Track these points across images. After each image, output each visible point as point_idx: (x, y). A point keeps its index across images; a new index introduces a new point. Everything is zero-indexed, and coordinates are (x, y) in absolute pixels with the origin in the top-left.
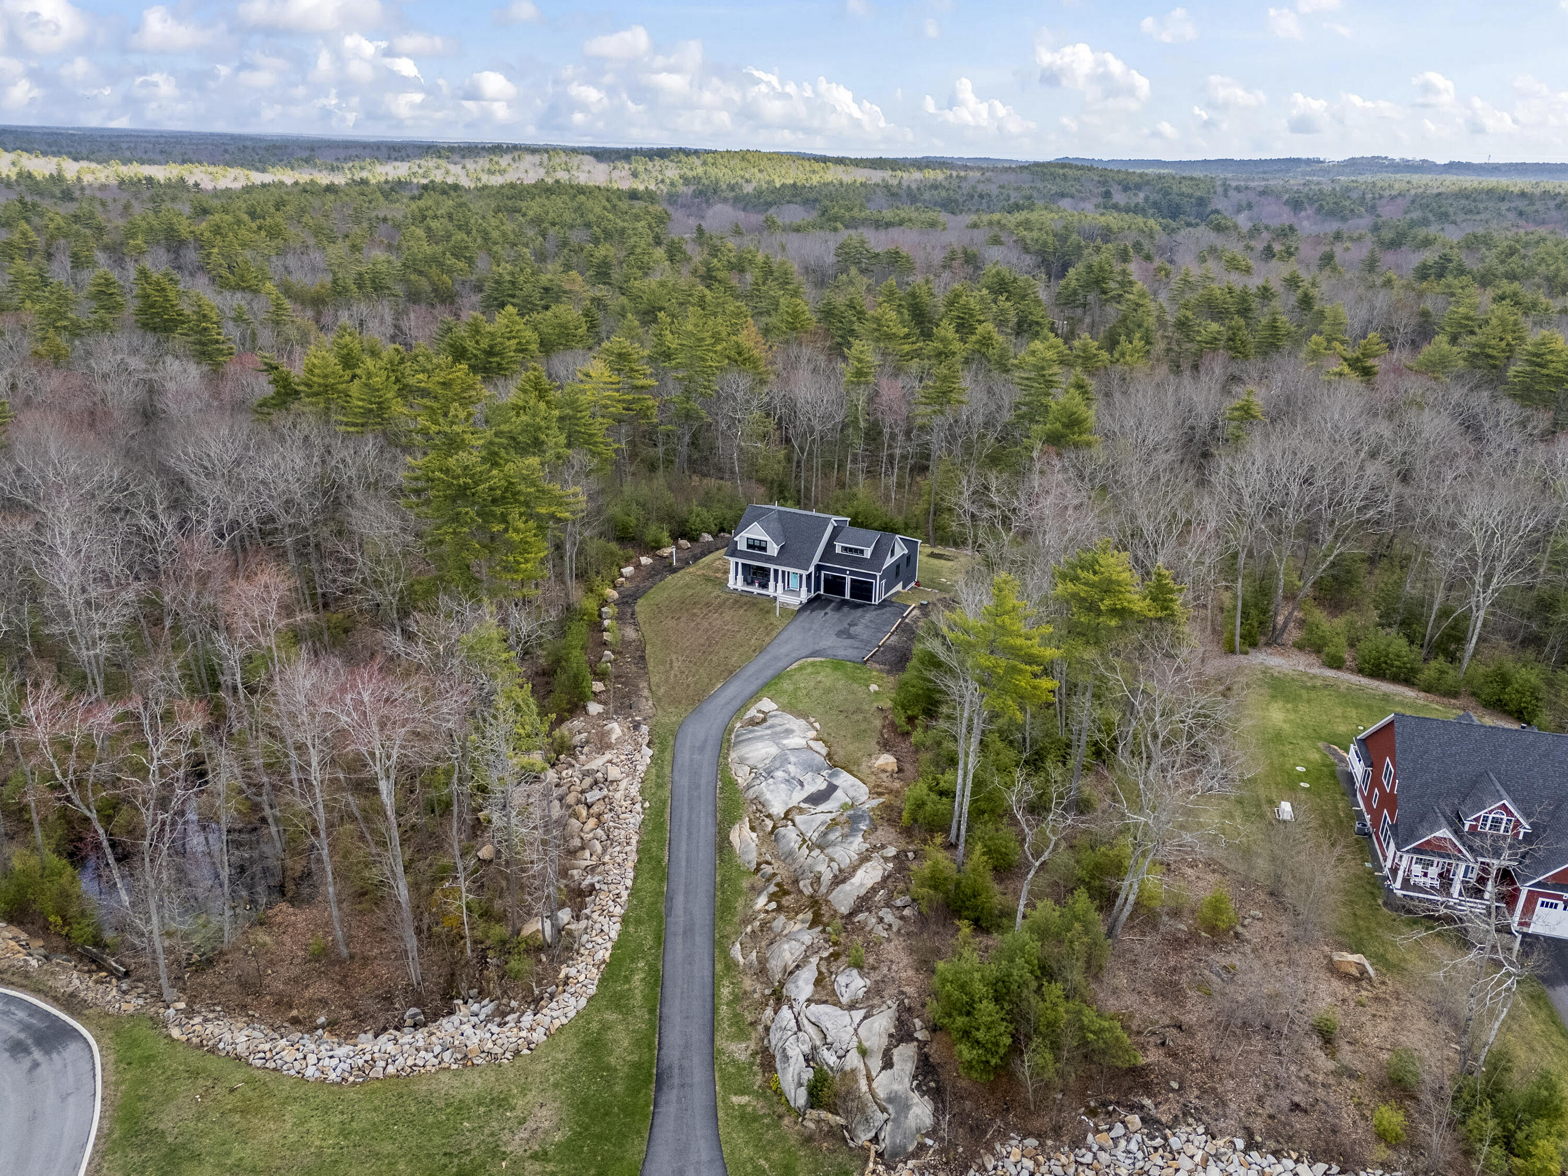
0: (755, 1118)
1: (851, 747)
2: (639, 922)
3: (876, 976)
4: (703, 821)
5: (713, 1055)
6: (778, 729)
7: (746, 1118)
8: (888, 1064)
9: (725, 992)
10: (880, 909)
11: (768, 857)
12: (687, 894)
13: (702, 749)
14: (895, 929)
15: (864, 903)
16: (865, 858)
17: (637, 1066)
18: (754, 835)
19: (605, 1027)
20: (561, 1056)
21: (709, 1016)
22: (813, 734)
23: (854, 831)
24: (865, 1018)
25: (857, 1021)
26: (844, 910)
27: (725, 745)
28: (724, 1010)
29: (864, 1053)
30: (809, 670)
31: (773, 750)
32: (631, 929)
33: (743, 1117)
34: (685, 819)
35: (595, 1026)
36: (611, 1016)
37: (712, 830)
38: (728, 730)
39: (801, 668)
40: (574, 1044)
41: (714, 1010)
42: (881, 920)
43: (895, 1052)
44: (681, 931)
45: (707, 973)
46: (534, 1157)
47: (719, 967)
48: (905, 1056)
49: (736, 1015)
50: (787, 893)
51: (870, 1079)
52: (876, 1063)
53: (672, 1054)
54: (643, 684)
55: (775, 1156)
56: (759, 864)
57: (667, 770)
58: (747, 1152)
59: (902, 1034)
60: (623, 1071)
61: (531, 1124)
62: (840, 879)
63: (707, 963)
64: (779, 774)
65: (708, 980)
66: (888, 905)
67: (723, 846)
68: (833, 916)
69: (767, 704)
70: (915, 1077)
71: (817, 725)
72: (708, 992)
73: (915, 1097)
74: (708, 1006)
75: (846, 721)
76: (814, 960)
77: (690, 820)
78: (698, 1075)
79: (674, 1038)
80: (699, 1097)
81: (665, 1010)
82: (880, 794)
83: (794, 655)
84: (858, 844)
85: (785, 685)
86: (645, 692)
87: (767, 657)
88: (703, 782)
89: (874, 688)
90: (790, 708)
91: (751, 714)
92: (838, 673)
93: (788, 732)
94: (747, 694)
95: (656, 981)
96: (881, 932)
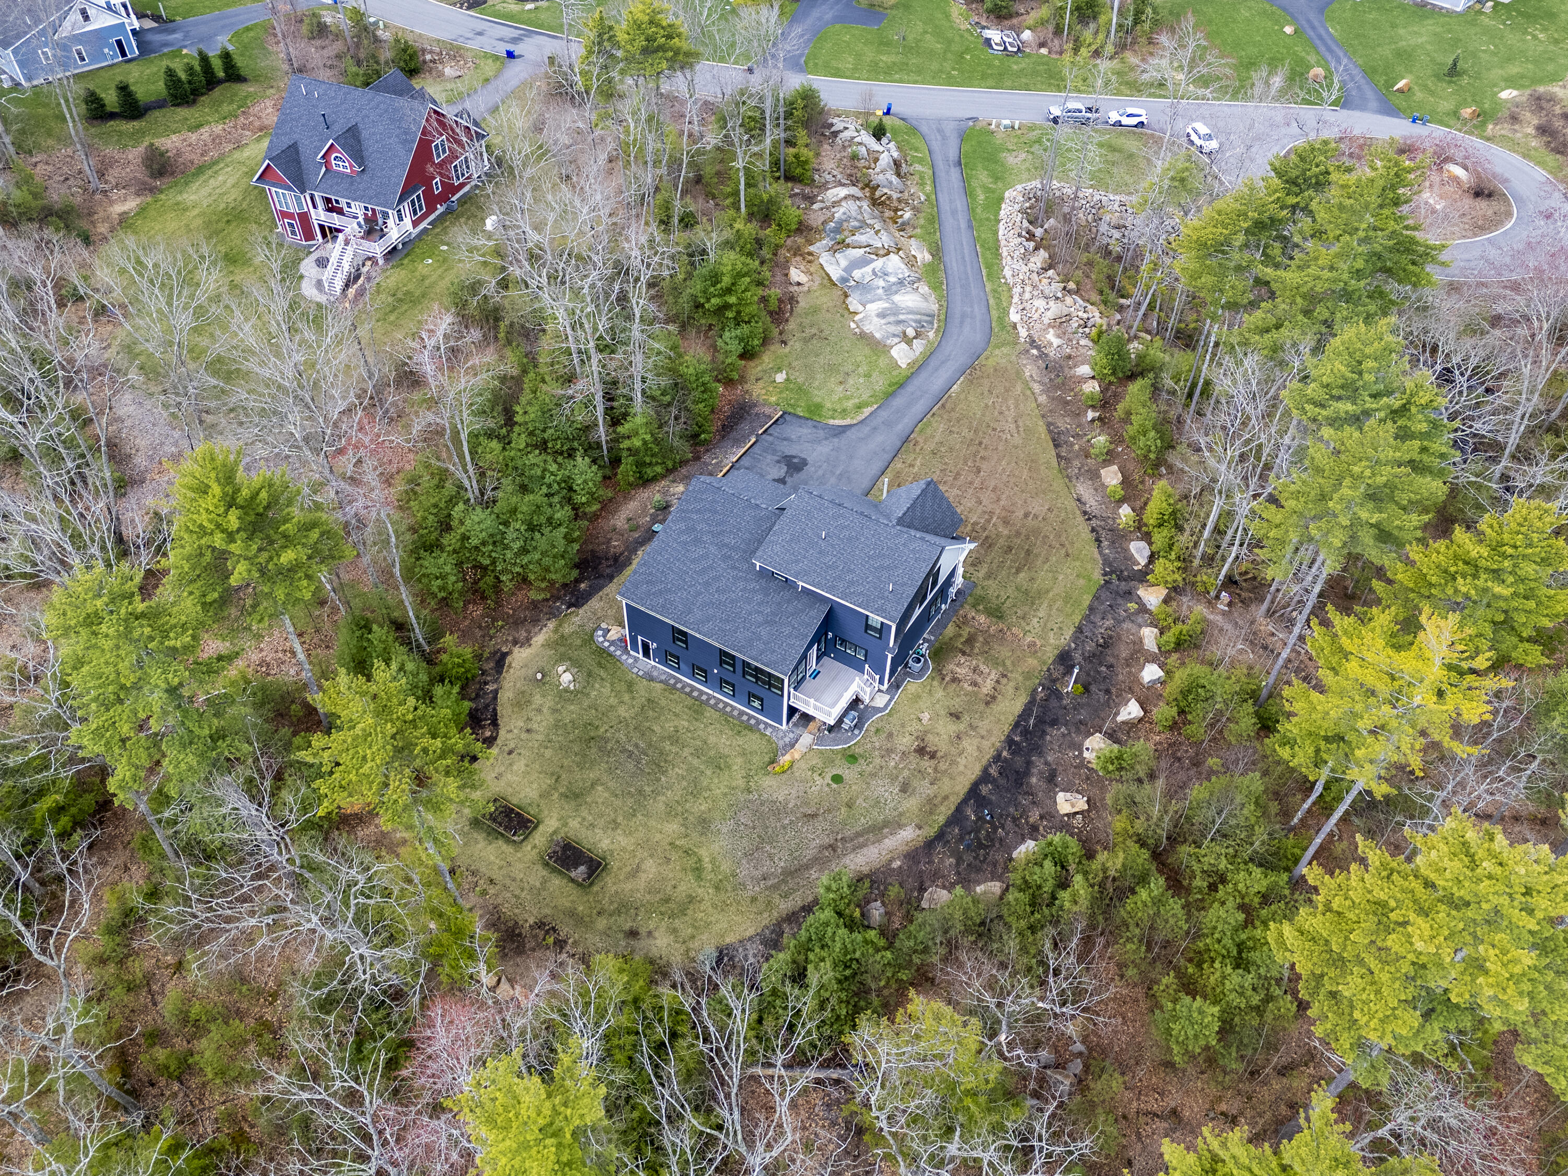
1: (824, 299)
2: (989, 219)
4: (954, 267)
6: (892, 319)
9: (928, 188)
10: (834, 181)
11: (902, 238)
12: (959, 229)
13: (963, 316)
15: (844, 185)
16: (836, 204)
17: (973, 169)
18: (913, 252)
20: (1015, 178)
22: (857, 318)
23: (840, 223)
26: (854, 187)
27: (943, 317)
29: (858, 133)
30: (850, 404)
31: (897, 298)
32: (992, 217)
34: (969, 266)
35: (1000, 184)
36: (992, 186)
38: (942, 329)
39: (859, 407)
40: (1009, 179)
42: (834, 176)
44: (960, 213)
45: (940, 195)
48: (836, 129)
49: (922, 179)
50: (890, 218)
51: (855, 129)
52: (851, 130)
54: (1043, 399)
56: (910, 238)
57: (992, 301)
60: (979, 169)
61: (1020, 159)
62: (855, 198)
63: (941, 199)
64: (893, 281)
65: (939, 192)
66: (827, 181)
67: (937, 253)
68: (863, 187)
69: (902, 355)
70: (833, 125)
71: (853, 325)
75: (824, 326)
76: (877, 170)
77: (965, 266)
79: (955, 175)
82: (810, 254)
83: (866, 429)
84: (839, 213)
85: (880, 383)
86: (1037, 388)
87: (902, 427)
88: (958, 290)
89: (780, 377)
90: (878, 347)
91: (918, 345)
92: (817, 400)
93: (882, 315)
94: (924, 375)
95: (969, 194)
96: (835, 172)
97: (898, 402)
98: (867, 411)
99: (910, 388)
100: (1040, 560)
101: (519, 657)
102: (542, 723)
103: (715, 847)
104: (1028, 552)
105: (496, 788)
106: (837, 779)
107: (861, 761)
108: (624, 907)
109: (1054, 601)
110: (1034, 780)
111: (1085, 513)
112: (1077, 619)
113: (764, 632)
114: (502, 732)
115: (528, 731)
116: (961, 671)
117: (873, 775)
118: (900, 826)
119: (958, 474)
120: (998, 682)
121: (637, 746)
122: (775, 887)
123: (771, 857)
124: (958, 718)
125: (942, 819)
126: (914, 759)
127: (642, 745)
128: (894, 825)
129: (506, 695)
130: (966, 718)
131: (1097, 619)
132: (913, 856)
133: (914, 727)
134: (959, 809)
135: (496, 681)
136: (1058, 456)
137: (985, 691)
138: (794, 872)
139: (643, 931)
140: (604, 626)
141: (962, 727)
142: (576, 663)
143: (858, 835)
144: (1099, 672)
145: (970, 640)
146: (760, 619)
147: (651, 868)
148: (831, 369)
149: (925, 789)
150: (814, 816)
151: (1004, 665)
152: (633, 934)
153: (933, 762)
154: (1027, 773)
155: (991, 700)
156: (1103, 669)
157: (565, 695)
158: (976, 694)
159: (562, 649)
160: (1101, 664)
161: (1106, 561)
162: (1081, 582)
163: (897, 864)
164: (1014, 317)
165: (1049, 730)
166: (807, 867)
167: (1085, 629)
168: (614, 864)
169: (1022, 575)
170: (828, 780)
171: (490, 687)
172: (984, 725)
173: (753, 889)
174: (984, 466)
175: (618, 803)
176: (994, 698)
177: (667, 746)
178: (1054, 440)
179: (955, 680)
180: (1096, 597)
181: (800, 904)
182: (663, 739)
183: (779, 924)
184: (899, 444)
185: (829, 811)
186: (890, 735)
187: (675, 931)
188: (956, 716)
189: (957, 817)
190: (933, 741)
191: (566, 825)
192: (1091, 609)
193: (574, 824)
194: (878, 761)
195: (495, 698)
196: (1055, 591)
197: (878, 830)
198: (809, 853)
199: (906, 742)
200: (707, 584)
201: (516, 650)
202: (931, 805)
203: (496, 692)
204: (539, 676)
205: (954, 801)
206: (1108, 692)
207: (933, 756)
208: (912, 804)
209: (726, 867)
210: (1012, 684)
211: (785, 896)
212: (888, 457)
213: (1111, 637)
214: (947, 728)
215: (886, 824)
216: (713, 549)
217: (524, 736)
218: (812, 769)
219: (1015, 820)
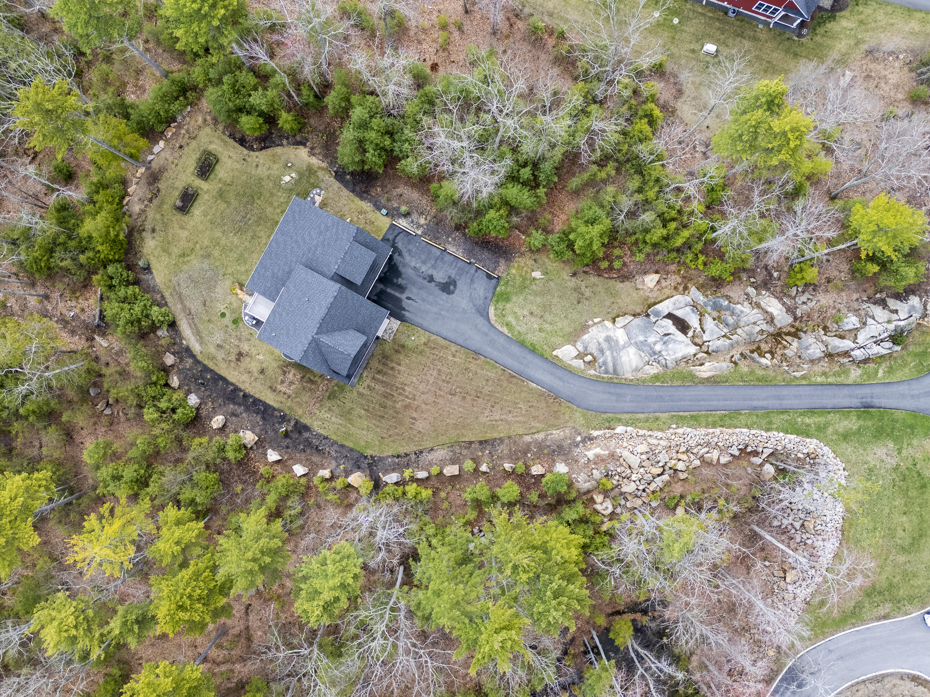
0: (891, 367)
1: (627, 300)
2: (770, 423)
3: (844, 311)
4: (693, 393)
5: (856, 385)
6: (605, 346)
7: (890, 371)
8: (896, 312)
9: (819, 380)
10: (796, 303)
11: (729, 356)
12: (751, 400)
13: (620, 395)
14: (811, 297)
15: (791, 310)
16: (757, 306)
17: (859, 417)
18: (707, 364)
19: (836, 432)
20: (849, 450)
21: (834, 387)
22: (607, 323)
23: (729, 309)
24: (874, 319)
25: (874, 322)
26: (790, 320)
27: (617, 381)
28: (831, 380)
29: (889, 322)
30: (510, 319)
31: (633, 350)
32: (775, 426)
33: (889, 372)
34: (691, 403)
35: (835, 437)
36: (830, 430)
37: (701, 387)
38: (596, 380)
39: (508, 325)
40: (844, 445)
41: (830, 385)
42: (804, 303)
43: (892, 307)
44: (778, 402)
45: (808, 388)
46: (899, 453)
47: (804, 382)
48: (892, 303)
49: (834, 375)
50: (759, 348)
51: (900, 320)
52: (895, 316)
53: (855, 402)
54: (528, 439)
55: (909, 360)
56: (732, 362)
57: (643, 416)
58: (906, 370)
59: (883, 303)
60: (861, 422)
61: (884, 457)
62: (771, 320)
63: (800, 388)
64: (658, 348)
65: (811, 388)
66: (794, 298)
67: (713, 381)
68: (793, 326)
69: (565, 352)
70: (901, 301)
71: (597, 320)
72: (819, 387)
73: (910, 302)
74: (828, 387)
75: (594, 300)
76: (824, 338)
77: (691, 400)
78: (867, 391)
79: (846, 402)
80: (878, 390)
81: (829, 406)
82: (685, 288)
83: (486, 329)
84: (741, 308)
85: (534, 338)
86: (540, 436)
87: (488, 350)
88: (655, 394)
89: (537, 274)
90: (572, 337)
91: (578, 364)
92: (514, 299)
93: (610, 340)
94: (545, 365)
95: (812, 411)
96: (811, 304)
97: (515, 349)
98: (505, 330)
99: (530, 357)
100: (378, 423)
101: (303, 152)
102: (262, 172)
103: (195, 262)
104: (383, 417)
105: (224, 159)
106: (223, 315)
107: (234, 326)
108: (166, 226)
109: (345, 427)
110: (232, 406)
111: (421, 452)
112: (334, 437)
113: (269, 273)
114: (257, 153)
115: (257, 166)
116: (290, 376)
117: (226, 332)
118: (201, 344)
119: (448, 383)
120: (285, 393)
121: (249, 219)
122: (175, 290)
123: (188, 287)
124: (261, 373)
125: (206, 362)
126: (235, 351)
127: (250, 222)
128: (201, 340)
129: (278, 150)
130: (262, 376)
131: (335, 447)
132: (188, 350)
133: (254, 351)
134: (212, 371)
135: (289, 144)
136: (471, 443)
137: (279, 387)
138: (180, 297)
139: (155, 235)
140: (323, 192)
141: (256, 374)
142: (298, 182)
143: (195, 325)
144: (299, 444)
145: (311, 381)
146: (276, 271)
147: (184, 234)
148: (546, 307)
149: (220, 355)
150: (205, 305)
151: (296, 397)
152: (153, 231)
153: (234, 360)
154: (235, 403)
155: (273, 389)
156: (302, 447)
157: (277, 181)
158: (277, 382)
159: (307, 173)
160: (304, 446)
161: (381, 459)
162: (363, 443)
163: (184, 342)
164: (620, 429)
165: (260, 416)
166: (182, 303)
167: (327, 441)
168: (186, 218)
169: (363, 412)
170: (223, 311)
171: (285, 142)
172: (258, 385)
173: (174, 280)
174: (456, 399)
175: (218, 214)
176: (275, 391)
177: (250, 234)
178: (486, 441)
179: (284, 373)
180: (352, 450)
181: (168, 301)
182: (254, 232)
183: (161, 292)
184: (473, 349)
185: (207, 311)
186: (249, 340)
187: (156, 248)
188: (262, 372)
189: (206, 369)
190: (246, 361)
191: (205, 193)
192: (342, 446)
193: (206, 197)
194: (234, 334)
195: (278, 145)
196: (353, 429)
197: (198, 333)
198: (188, 304)
199: (245, 347)
200: (297, 241)
201: (307, 150)
202: (213, 358)
203: (282, 145)
204: (289, 165)
205: (216, 369)
206: (288, 447)
207: (238, 360)
208: (212, 349)
209: (185, 267)
210: (284, 400)
211: (171, 295)
212: (460, 341)
213: (324, 453)
214: (255, 367)
215: (201, 337)
216: (315, 242)
217: (254, 164)
218: (231, 304)
219: (210, 396)
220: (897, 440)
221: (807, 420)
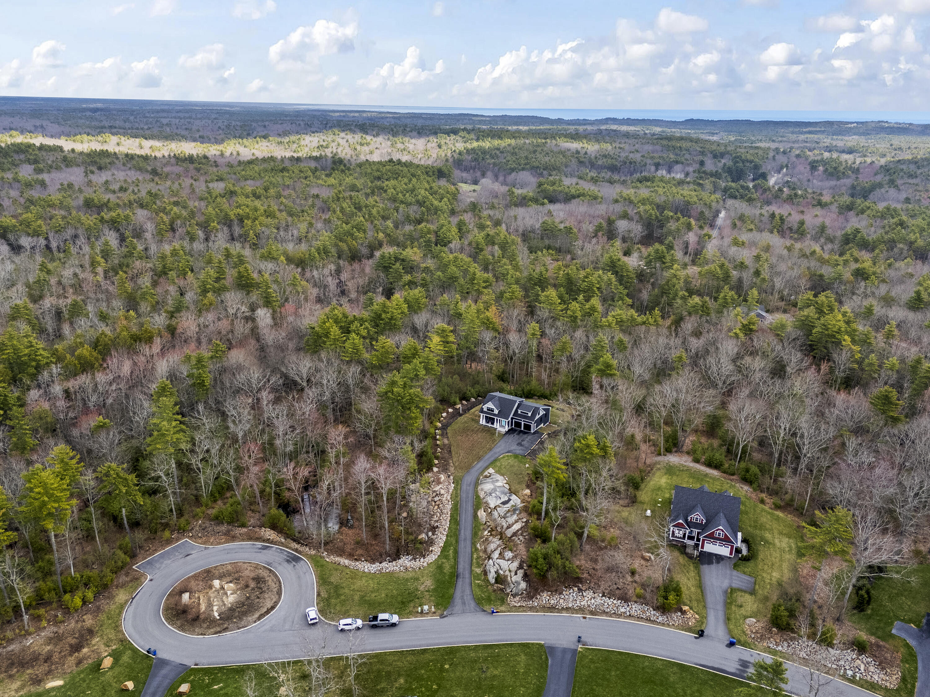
0: (482, 586)
1: (517, 487)
2: (451, 536)
3: (516, 553)
4: (469, 508)
5: (471, 571)
6: (494, 479)
8: (516, 574)
9: (475, 556)
10: (519, 536)
11: (489, 520)
12: (465, 529)
13: (470, 485)
14: (522, 541)
15: (515, 534)
16: (516, 522)
17: (451, 573)
18: (485, 513)
19: (443, 563)
20: (431, 569)
21: (470, 562)
22: (505, 482)
23: (514, 513)
24: (511, 563)
25: (509, 564)
26: (509, 536)
27: (477, 484)
28: (474, 560)
29: (510, 571)
30: (506, 458)
31: (492, 487)
32: (449, 538)
33: (478, 585)
34: (464, 507)
35: (440, 563)
36: (444, 560)
37: (472, 511)
38: (478, 479)
39: (504, 457)
40: (435, 567)
41: (472, 560)
42: (519, 539)
43: (518, 571)
44: (463, 539)
45: (470, 551)
46: (427, 591)
47: (473, 549)
48: (521, 572)
49: (478, 562)
50: (493, 530)
51: (511, 577)
52: (513, 574)
53: (461, 570)
54: (451, 461)
55: (486, 594)
56: (486, 522)
57: (459, 491)
58: (479, 593)
59: (520, 567)
60: (448, 573)
61: (425, 585)
62: (509, 527)
63: (470, 548)
64: (493, 494)
65: (470, 553)
66: (521, 535)
67: (475, 516)
68: (506, 537)
69: (491, 470)
70: (523, 577)
71: (507, 479)
72: (470, 556)
73: (522, 582)
74: (470, 559)
75: (516, 477)
76: (499, 548)
77: (466, 508)
78: (467, 575)
79: (461, 567)
80: (467, 581)
81: (459, 560)
82: (524, 502)
83: (501, 452)
84: (515, 517)
86: (451, 464)
87: (492, 452)
88: (470, 498)
89: (527, 465)
90: (499, 472)
91: (486, 473)
92: (516, 460)
93: (497, 481)
94: (484, 466)
95: (456, 552)
96: (519, 542)
97: (493, 459)
98: (501, 457)
99: (489, 463)
148: (512, 467)
164: (453, 485)
220: (435, 590)
221: (451, 552)
